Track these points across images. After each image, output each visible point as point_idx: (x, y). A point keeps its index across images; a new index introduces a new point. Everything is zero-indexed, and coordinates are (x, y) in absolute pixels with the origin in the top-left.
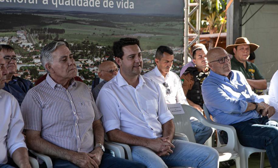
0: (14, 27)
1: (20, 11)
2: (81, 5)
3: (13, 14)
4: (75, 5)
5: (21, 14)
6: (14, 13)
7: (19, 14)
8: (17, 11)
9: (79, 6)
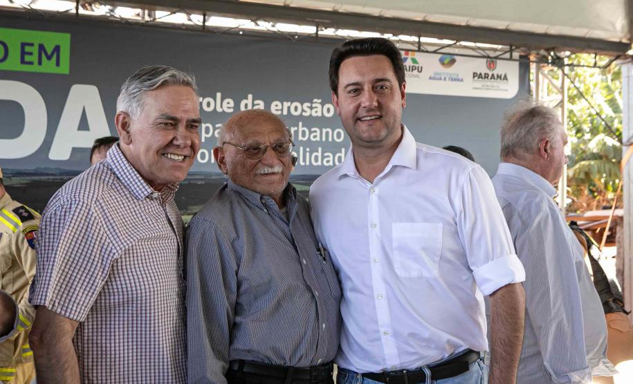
0: (191, 207)
1: (203, 177)
2: (319, 163)
3: (190, 183)
4: (308, 163)
5: (203, 183)
6: (192, 182)
7: (199, 183)
8: (197, 177)
9: (314, 166)
